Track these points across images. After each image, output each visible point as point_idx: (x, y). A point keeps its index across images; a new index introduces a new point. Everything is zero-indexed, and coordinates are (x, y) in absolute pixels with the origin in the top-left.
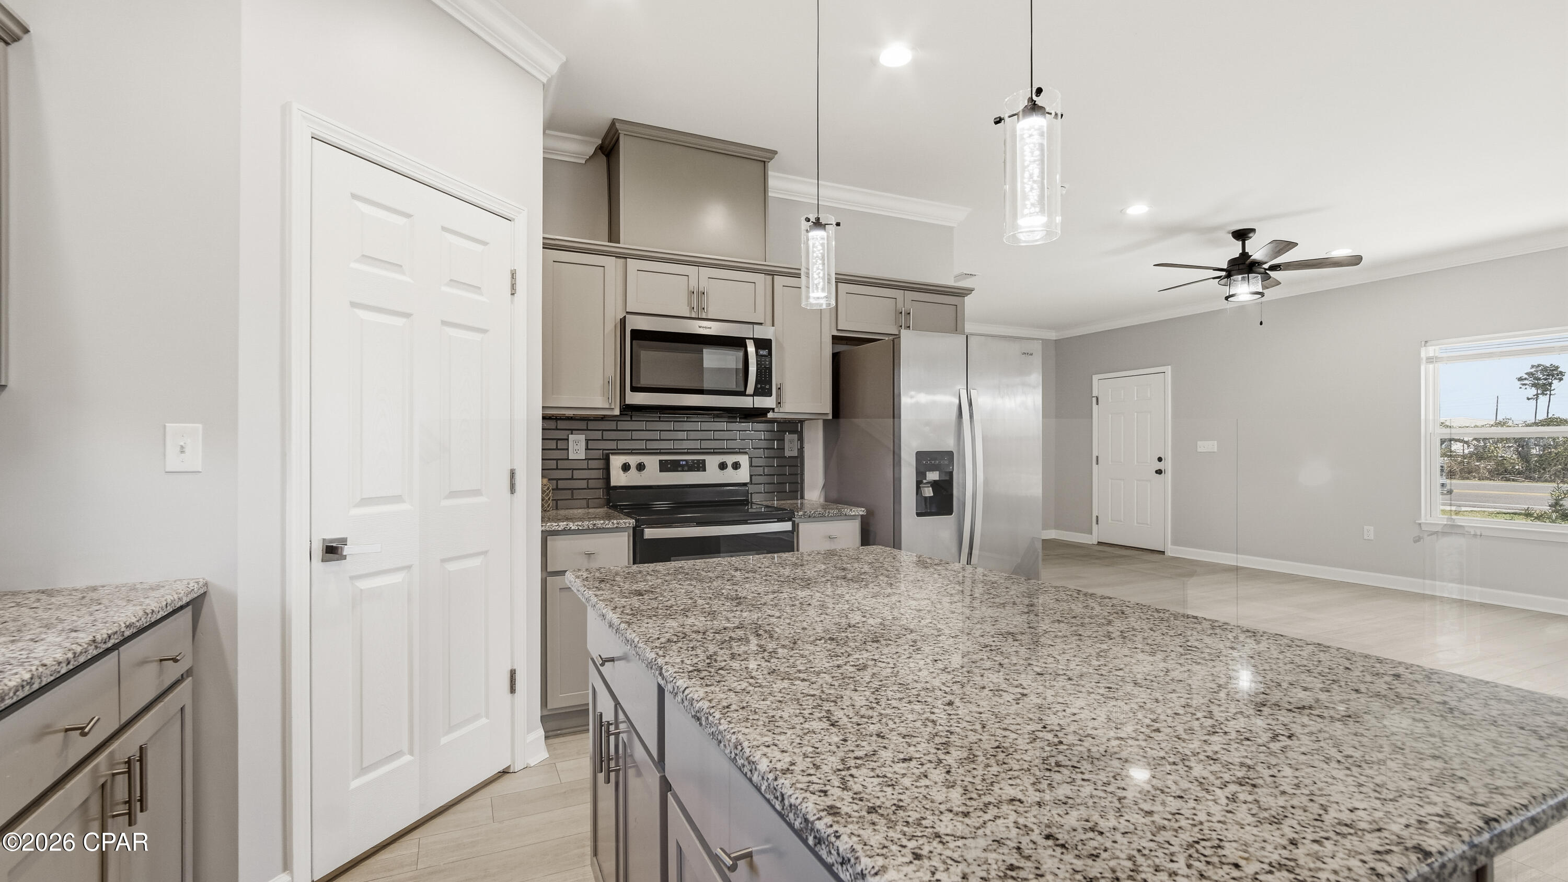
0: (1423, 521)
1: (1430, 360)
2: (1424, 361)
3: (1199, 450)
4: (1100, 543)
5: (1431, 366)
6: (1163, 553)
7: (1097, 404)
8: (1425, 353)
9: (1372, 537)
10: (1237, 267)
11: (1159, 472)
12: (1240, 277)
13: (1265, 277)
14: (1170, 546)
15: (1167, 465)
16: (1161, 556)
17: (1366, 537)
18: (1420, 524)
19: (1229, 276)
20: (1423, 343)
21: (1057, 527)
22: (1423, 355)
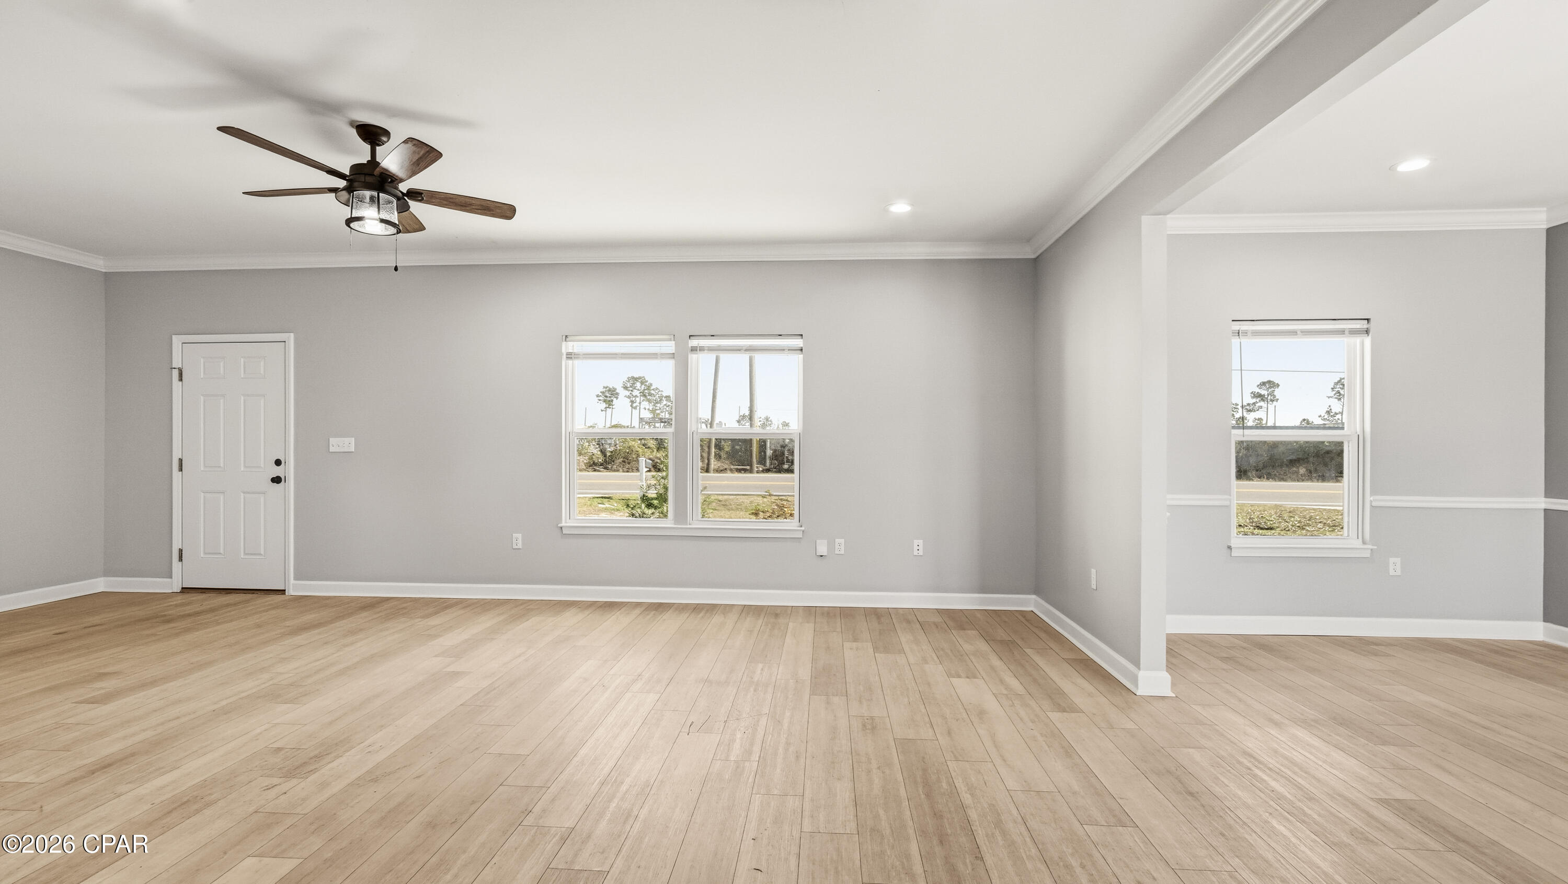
0: (563, 524)
1: (570, 356)
2: (564, 356)
3: (332, 449)
4: (185, 590)
5: (570, 362)
6: (283, 592)
7: (181, 379)
8: (568, 347)
9: (520, 546)
10: (362, 178)
11: (277, 480)
12: (368, 194)
13: (403, 208)
14: (292, 581)
15: (289, 471)
16: (279, 598)
17: (515, 547)
18: (561, 528)
19: (350, 189)
20: (564, 337)
21: (107, 573)
22: (564, 351)
